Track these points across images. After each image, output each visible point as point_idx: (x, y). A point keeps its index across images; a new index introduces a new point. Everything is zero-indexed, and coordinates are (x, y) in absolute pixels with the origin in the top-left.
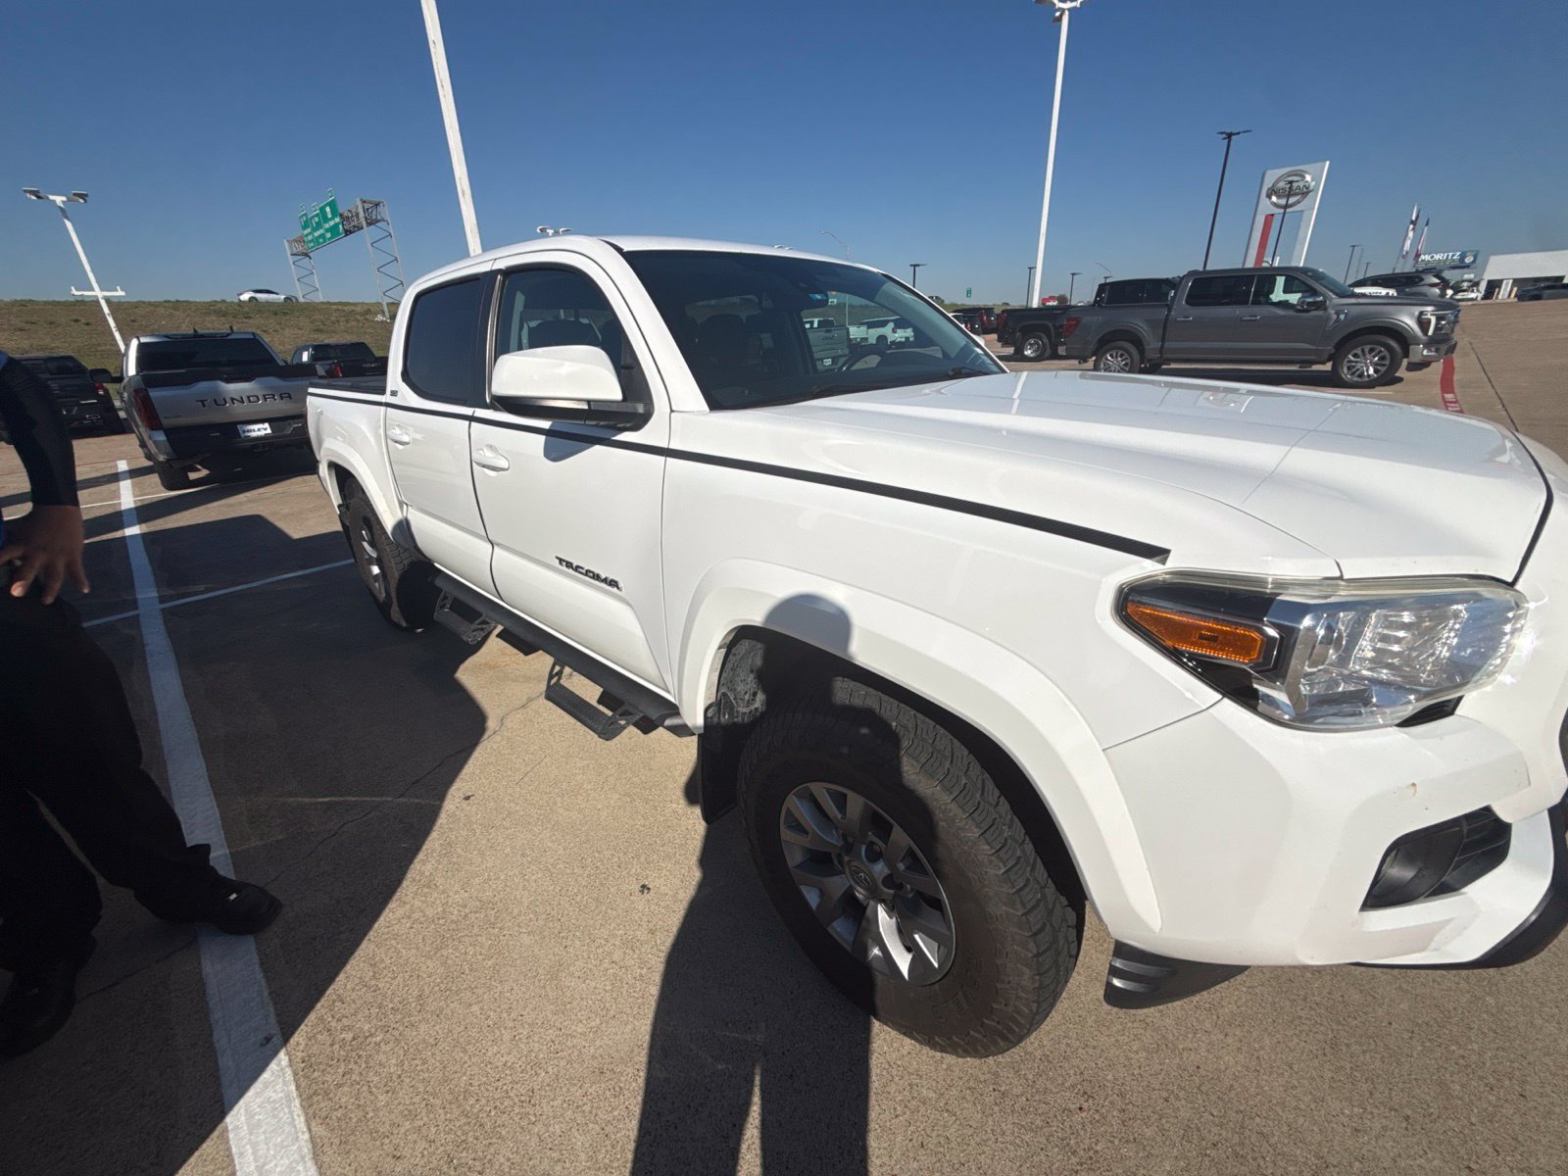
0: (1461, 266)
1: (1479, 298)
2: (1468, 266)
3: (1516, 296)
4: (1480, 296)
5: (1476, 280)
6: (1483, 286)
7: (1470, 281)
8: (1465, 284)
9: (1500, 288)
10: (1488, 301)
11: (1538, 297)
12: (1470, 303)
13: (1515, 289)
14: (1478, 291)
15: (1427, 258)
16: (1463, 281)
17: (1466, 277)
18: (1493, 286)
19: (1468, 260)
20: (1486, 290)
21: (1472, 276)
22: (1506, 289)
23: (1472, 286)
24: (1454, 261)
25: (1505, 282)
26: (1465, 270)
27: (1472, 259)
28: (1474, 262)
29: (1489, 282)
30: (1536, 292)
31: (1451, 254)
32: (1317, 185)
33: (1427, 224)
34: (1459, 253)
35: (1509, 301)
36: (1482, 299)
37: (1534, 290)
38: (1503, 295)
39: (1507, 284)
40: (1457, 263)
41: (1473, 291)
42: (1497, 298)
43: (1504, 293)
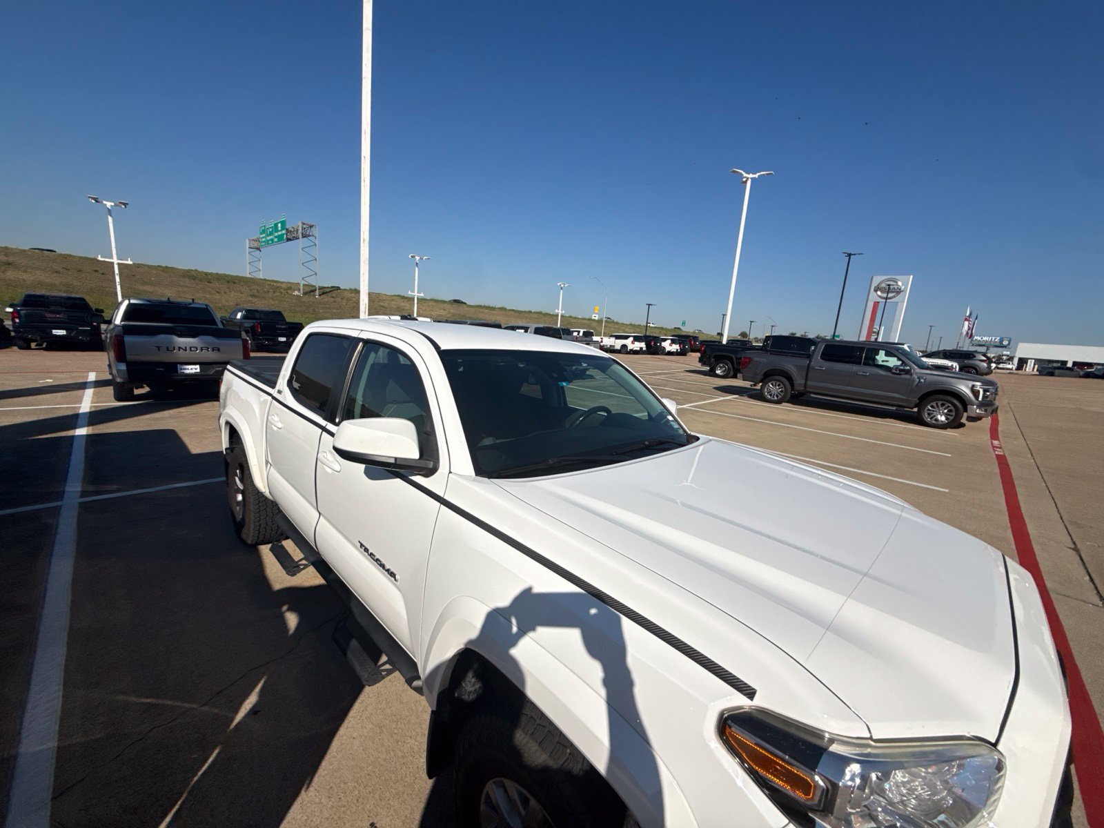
0: (1001, 346)
1: (1014, 369)
2: (1005, 347)
3: (1037, 370)
4: (1014, 367)
5: (1012, 355)
6: (1016, 361)
7: (1008, 356)
8: (1005, 357)
9: (1027, 363)
10: (1020, 372)
11: (1052, 374)
12: (1008, 371)
13: (1036, 366)
14: (1013, 364)
15: (979, 338)
16: (1003, 355)
17: (1005, 353)
18: (1022, 362)
19: (1005, 343)
20: (1018, 364)
21: (1008, 353)
22: (1030, 366)
23: (1009, 360)
24: (996, 342)
25: (1029, 361)
26: (1004, 349)
27: (1007, 343)
28: (1009, 344)
29: (1020, 359)
30: (1050, 370)
31: (994, 338)
32: (906, 288)
33: (976, 319)
34: (998, 338)
35: (1033, 373)
36: (1016, 369)
37: (1050, 369)
38: (1029, 369)
39: (1031, 362)
40: (998, 344)
41: (1009, 364)
42: (1025, 370)
43: (1030, 367)
